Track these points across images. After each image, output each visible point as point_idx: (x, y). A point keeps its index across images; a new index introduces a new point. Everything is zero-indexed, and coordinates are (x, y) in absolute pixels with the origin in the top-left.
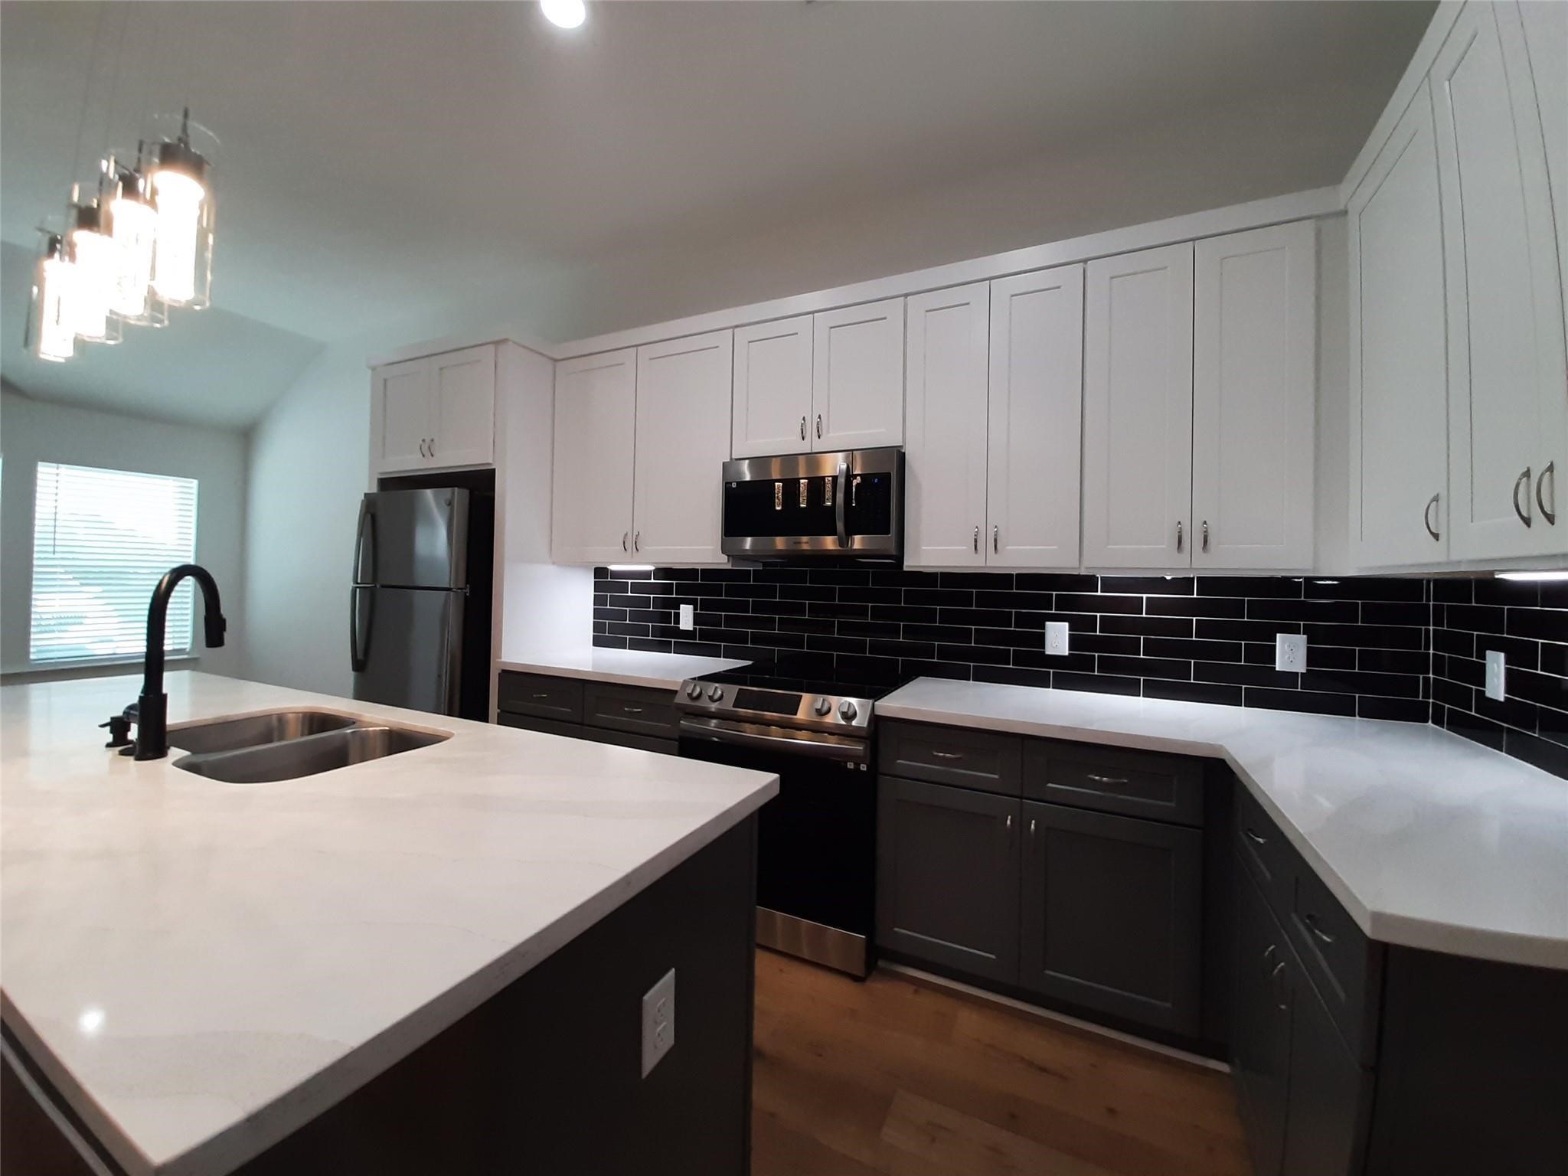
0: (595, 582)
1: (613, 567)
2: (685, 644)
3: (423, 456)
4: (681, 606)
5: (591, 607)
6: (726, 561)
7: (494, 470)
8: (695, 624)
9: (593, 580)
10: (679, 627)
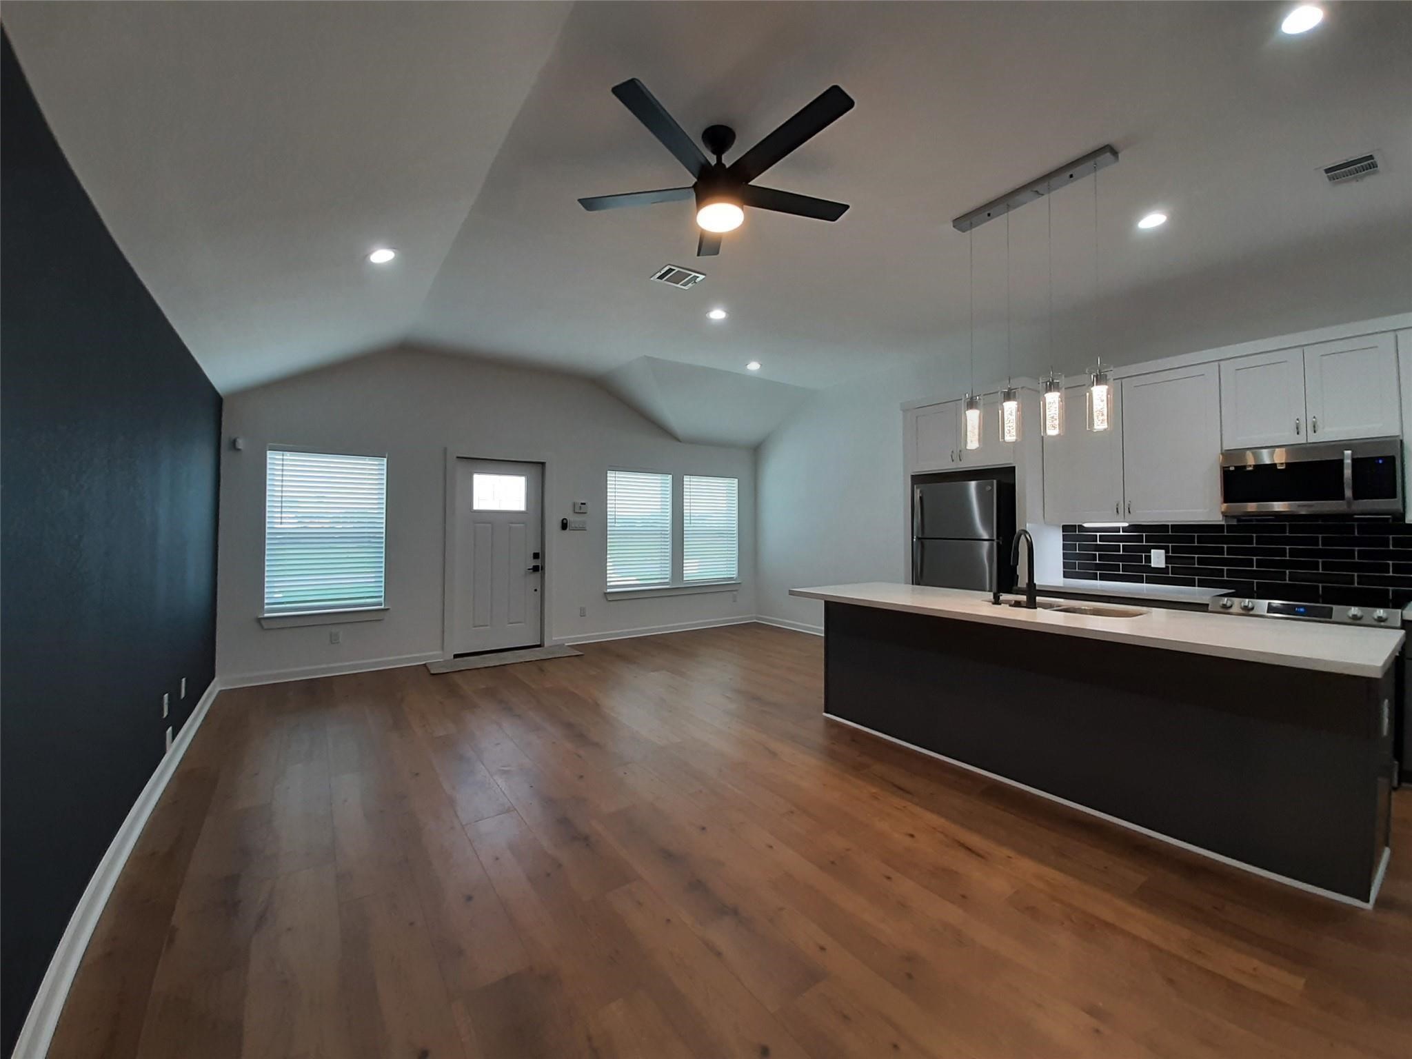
0: (1063, 535)
1: (1086, 525)
2: (1158, 577)
3: (953, 461)
4: (1152, 551)
5: (1061, 552)
6: (1221, 519)
7: (1014, 467)
8: (1166, 563)
9: (1061, 533)
10: (1150, 566)
